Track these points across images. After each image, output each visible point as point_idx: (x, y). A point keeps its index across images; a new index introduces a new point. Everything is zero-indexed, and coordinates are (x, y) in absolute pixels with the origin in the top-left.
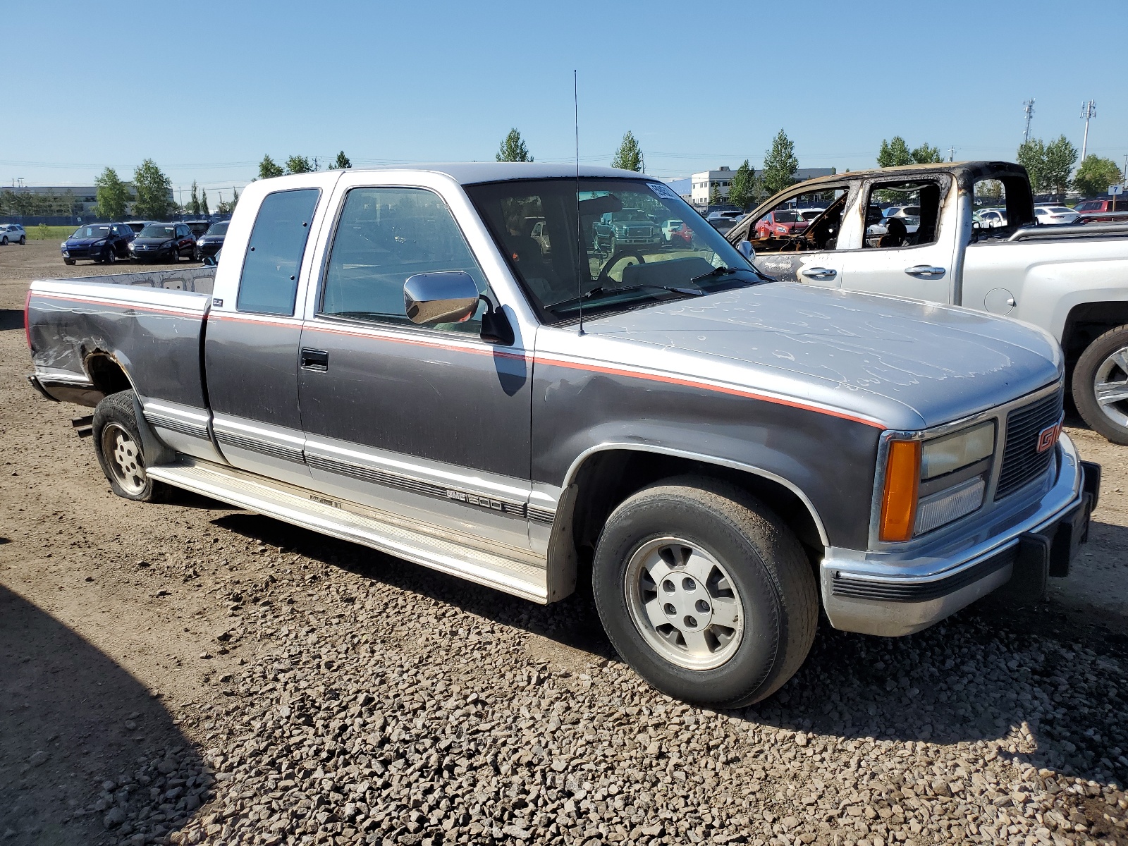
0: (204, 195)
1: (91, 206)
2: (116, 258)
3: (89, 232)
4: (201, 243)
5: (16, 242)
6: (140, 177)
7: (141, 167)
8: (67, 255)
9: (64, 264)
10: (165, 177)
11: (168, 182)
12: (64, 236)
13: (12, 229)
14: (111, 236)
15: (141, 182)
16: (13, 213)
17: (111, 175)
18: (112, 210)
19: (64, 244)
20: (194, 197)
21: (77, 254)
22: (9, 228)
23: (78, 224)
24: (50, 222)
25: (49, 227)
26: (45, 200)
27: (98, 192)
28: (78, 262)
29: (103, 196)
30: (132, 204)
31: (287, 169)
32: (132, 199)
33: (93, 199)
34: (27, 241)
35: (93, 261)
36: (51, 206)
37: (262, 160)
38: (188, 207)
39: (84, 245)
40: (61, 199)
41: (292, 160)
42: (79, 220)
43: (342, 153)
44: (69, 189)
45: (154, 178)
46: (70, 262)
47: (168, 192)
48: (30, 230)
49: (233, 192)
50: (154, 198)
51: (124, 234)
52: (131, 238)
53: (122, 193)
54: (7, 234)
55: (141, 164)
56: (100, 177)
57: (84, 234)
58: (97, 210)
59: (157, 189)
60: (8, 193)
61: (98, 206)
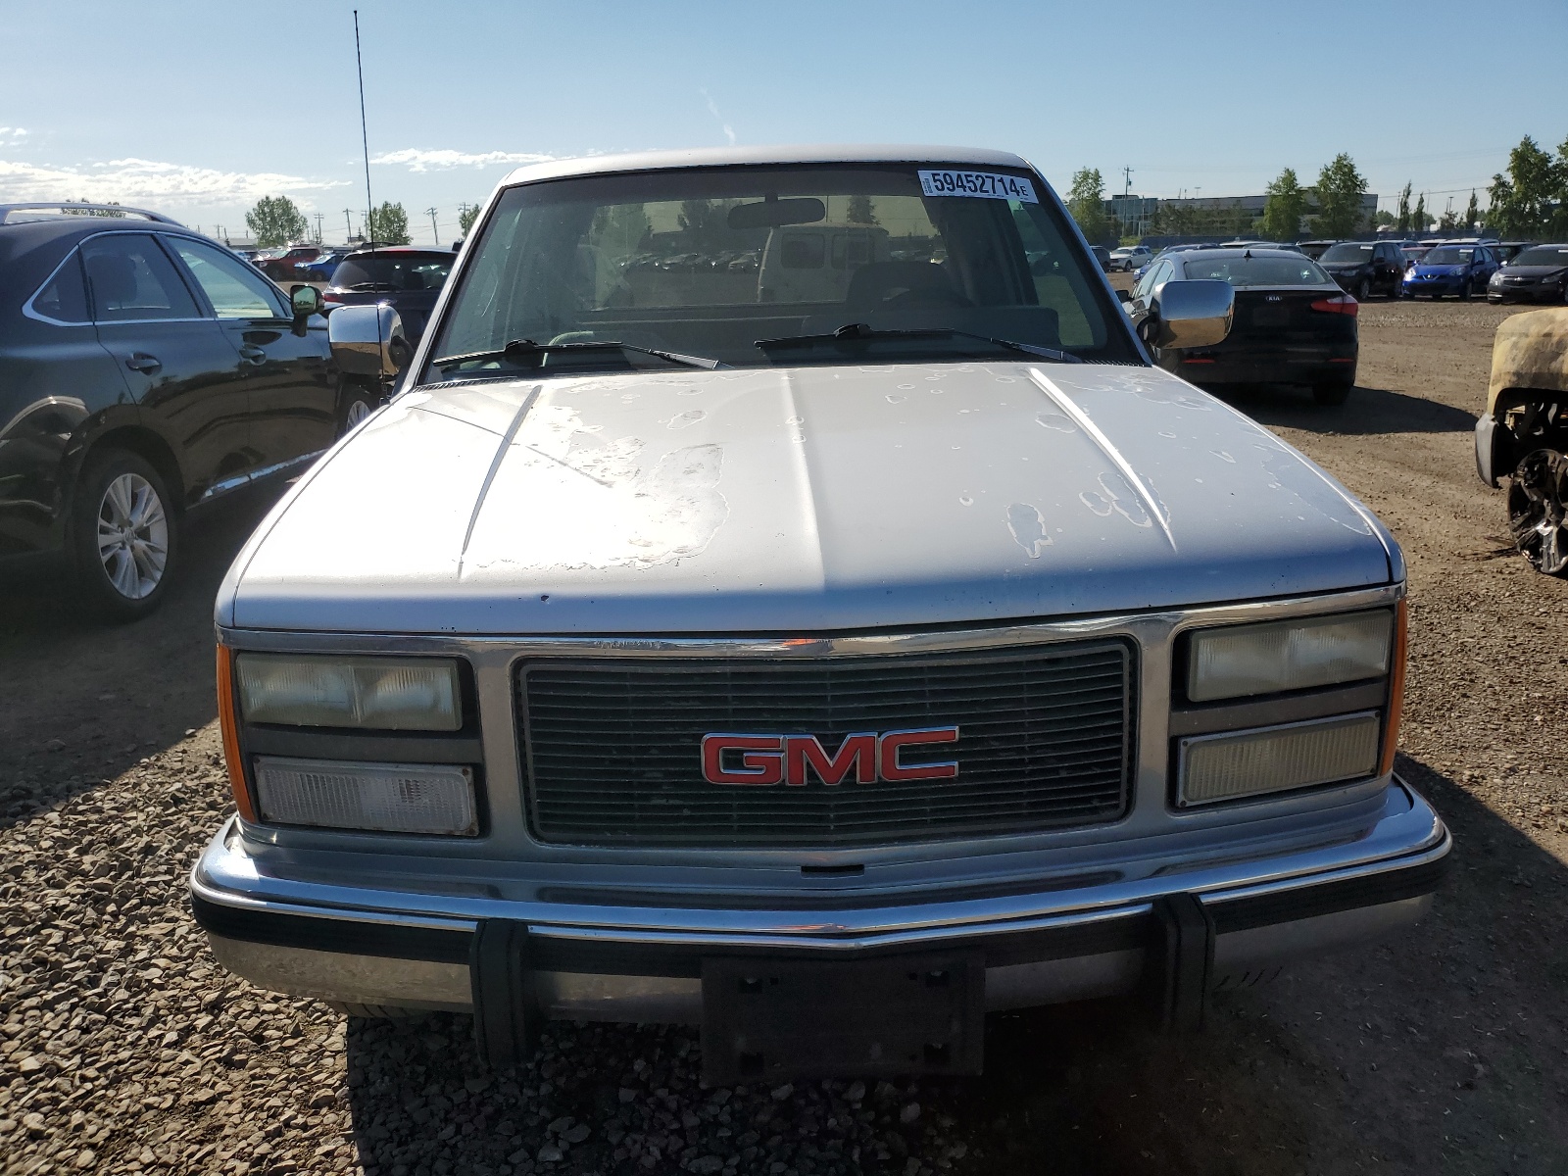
6: (1326, 180)
7: (1329, 165)
10: (1360, 178)
15: (1326, 187)
17: (1290, 178)
18: (1280, 226)
22: (1136, 250)
27: (1268, 202)
29: (1274, 210)
30: (1309, 217)
31: (1559, 156)
32: (1310, 210)
33: (1262, 213)
37: (1517, 145)
45: (1344, 182)
49: (1471, 196)
50: (1339, 209)
53: (1298, 202)
55: (1330, 160)
56: (1274, 182)
58: (1261, 226)
59: (1346, 196)
60: (1169, 206)
61: (1264, 222)
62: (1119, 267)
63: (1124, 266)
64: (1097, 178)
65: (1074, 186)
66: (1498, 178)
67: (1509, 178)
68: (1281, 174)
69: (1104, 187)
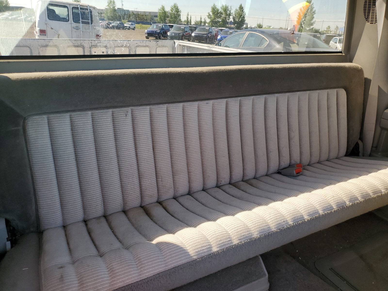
0: (191, 17)
1: (156, 19)
2: (163, 38)
3: (155, 27)
4: (193, 34)
5: (132, 29)
6: (172, 10)
7: (173, 5)
8: (146, 35)
9: (145, 38)
10: (180, 10)
11: (180, 12)
12: (146, 28)
13: (132, 24)
14: (162, 29)
15: (172, 11)
16: (133, 19)
17: (163, 8)
18: (162, 20)
19: (146, 31)
20: (188, 18)
21: (150, 34)
23: (151, 24)
24: (143, 23)
25: (143, 25)
26: (143, 15)
27: (158, 14)
28: (150, 38)
29: (160, 15)
30: (168, 19)
32: (168, 17)
33: (156, 16)
34: (136, 29)
35: (155, 38)
36: (144, 18)
38: (185, 22)
39: (153, 31)
40: (147, 15)
41: (223, 6)
42: (152, 23)
43: (241, 4)
44: (150, 13)
45: (176, 10)
46: (147, 38)
47: (179, 15)
48: (137, 25)
50: (175, 17)
51: (166, 28)
52: (169, 30)
53: (165, 15)
54: (130, 26)
55: (173, 4)
56: (160, 8)
57: (153, 28)
58: (157, 20)
59: (177, 14)
60: (133, 13)
61: (158, 19)
62: (127, 28)
63: (128, 28)
64: (114, 2)
65: (108, 4)
66: (209, 13)
67: (211, 14)
68: (161, 7)
69: (116, 5)
